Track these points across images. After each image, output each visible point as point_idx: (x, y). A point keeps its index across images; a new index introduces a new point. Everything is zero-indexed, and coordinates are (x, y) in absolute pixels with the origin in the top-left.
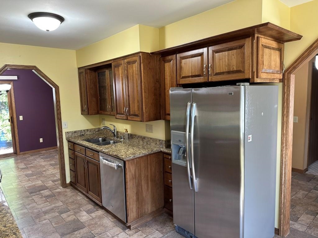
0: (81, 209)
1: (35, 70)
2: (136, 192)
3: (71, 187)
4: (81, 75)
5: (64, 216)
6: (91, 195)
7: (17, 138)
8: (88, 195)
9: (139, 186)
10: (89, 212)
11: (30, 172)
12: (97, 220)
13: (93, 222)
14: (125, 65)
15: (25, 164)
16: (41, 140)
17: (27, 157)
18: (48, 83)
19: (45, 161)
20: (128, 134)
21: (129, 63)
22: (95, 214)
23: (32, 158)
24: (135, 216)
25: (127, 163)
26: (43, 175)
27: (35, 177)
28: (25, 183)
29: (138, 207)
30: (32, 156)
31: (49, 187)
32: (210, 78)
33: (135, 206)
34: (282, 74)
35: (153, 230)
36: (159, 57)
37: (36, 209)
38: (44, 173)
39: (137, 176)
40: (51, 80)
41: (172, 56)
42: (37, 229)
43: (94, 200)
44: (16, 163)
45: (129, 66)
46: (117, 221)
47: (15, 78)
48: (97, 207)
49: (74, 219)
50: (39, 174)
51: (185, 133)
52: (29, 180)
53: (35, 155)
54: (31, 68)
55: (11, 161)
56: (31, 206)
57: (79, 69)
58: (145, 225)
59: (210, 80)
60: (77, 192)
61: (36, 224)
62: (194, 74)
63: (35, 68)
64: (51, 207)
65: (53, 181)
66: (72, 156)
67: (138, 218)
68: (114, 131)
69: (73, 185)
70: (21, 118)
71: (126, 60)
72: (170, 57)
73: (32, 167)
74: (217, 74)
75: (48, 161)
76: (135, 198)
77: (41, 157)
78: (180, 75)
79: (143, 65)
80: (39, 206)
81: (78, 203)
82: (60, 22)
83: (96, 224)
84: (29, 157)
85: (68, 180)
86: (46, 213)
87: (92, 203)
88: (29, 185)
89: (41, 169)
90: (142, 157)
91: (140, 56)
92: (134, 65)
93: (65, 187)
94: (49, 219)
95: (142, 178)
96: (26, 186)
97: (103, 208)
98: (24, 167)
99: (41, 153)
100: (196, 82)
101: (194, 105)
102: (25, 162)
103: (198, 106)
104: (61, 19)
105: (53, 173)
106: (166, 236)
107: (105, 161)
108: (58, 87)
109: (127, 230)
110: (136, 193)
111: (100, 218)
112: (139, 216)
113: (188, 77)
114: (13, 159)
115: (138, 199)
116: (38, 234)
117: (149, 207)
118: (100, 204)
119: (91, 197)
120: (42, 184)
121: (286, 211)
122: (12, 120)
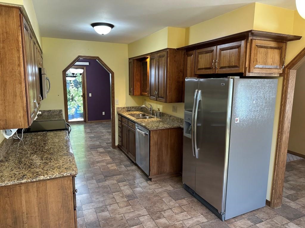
0: (122, 163)
1: (98, 60)
2: (157, 154)
3: (118, 149)
4: (130, 64)
5: (109, 166)
6: (130, 155)
7: (87, 110)
8: (128, 155)
9: (160, 150)
10: (126, 166)
11: (93, 135)
12: (130, 172)
13: (127, 173)
14: (158, 58)
15: (91, 130)
16: (104, 113)
17: (93, 125)
18: (106, 70)
19: (104, 129)
20: (160, 113)
21: (160, 57)
22: (130, 168)
23: (96, 126)
24: (156, 172)
25: (151, 132)
26: (101, 138)
27: (95, 139)
28: (88, 142)
29: (159, 167)
30: (96, 124)
31: (103, 146)
32: (217, 70)
33: (156, 165)
34: (282, 69)
35: (167, 184)
36: (184, 52)
37: (93, 159)
38: (102, 137)
39: (159, 143)
40: (109, 68)
41: (193, 51)
42: (90, 171)
43: (131, 158)
44: (85, 128)
45: (160, 58)
46: (144, 175)
47: (87, 64)
48: (132, 164)
49: (115, 169)
50: (99, 138)
51: (192, 113)
52: (91, 140)
53: (99, 124)
54: (95, 58)
55: (82, 127)
56: (89, 157)
57: (130, 59)
58: (164, 180)
59: (216, 73)
60: (122, 152)
61: (90, 168)
62: (206, 67)
63: (98, 58)
64: (102, 159)
65: (107, 143)
66: (120, 126)
67: (158, 174)
68: (151, 109)
69: (120, 147)
70: (90, 95)
71: (158, 54)
72: (191, 52)
73: (94, 132)
74: (222, 68)
75: (107, 129)
76: (156, 159)
77: (102, 126)
78: (197, 67)
79: (170, 59)
80: (95, 158)
81: (120, 160)
82: (111, 28)
83: (129, 174)
84: (94, 125)
85: (117, 144)
86: (98, 162)
87: (130, 161)
88: (90, 144)
89: (101, 134)
90: (163, 130)
91: (168, 52)
92: (163, 58)
93: (114, 148)
94: (99, 166)
95: (163, 145)
96: (88, 144)
97: (136, 165)
98: (89, 131)
99: (103, 123)
100: (207, 73)
101: (200, 91)
102: (91, 128)
103: (202, 93)
104: (112, 26)
105: (108, 138)
106: (176, 190)
107: (138, 129)
108: (113, 73)
109: (149, 181)
110: (158, 156)
111: (133, 171)
112: (159, 173)
113: (202, 69)
114: (83, 125)
115: (159, 160)
116: (91, 173)
117: (167, 168)
118: (134, 161)
119: (129, 157)
120: (99, 144)
121: (277, 187)
122: (84, 96)
